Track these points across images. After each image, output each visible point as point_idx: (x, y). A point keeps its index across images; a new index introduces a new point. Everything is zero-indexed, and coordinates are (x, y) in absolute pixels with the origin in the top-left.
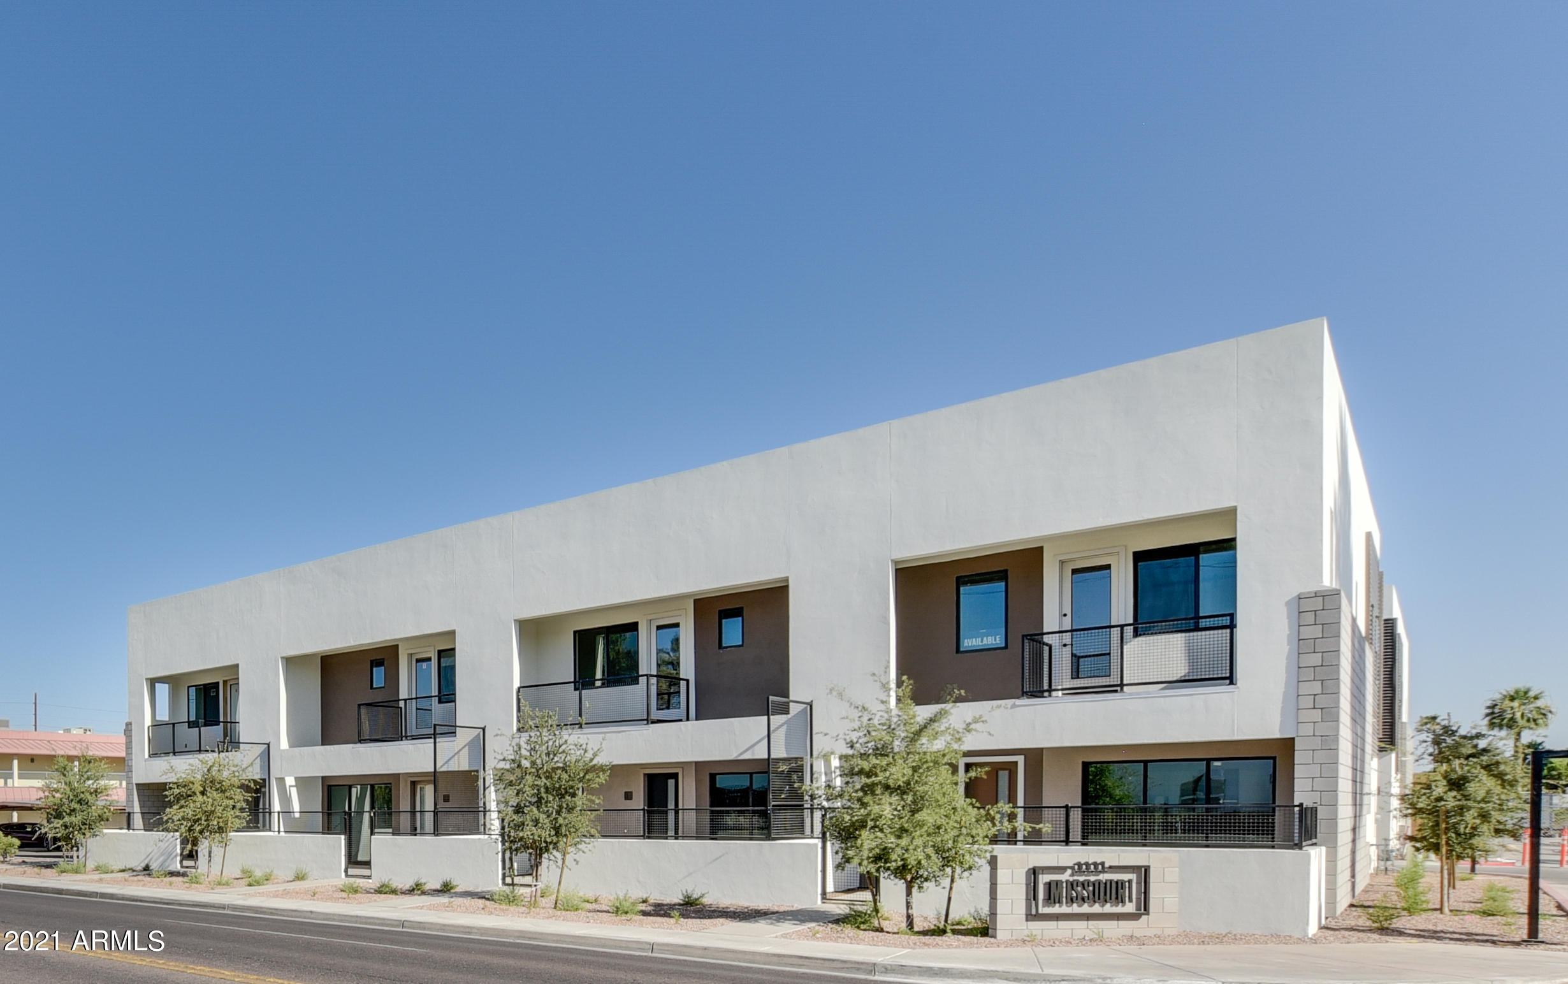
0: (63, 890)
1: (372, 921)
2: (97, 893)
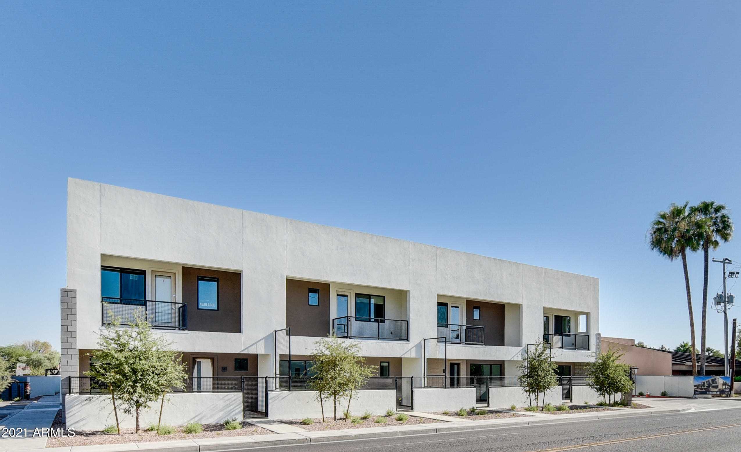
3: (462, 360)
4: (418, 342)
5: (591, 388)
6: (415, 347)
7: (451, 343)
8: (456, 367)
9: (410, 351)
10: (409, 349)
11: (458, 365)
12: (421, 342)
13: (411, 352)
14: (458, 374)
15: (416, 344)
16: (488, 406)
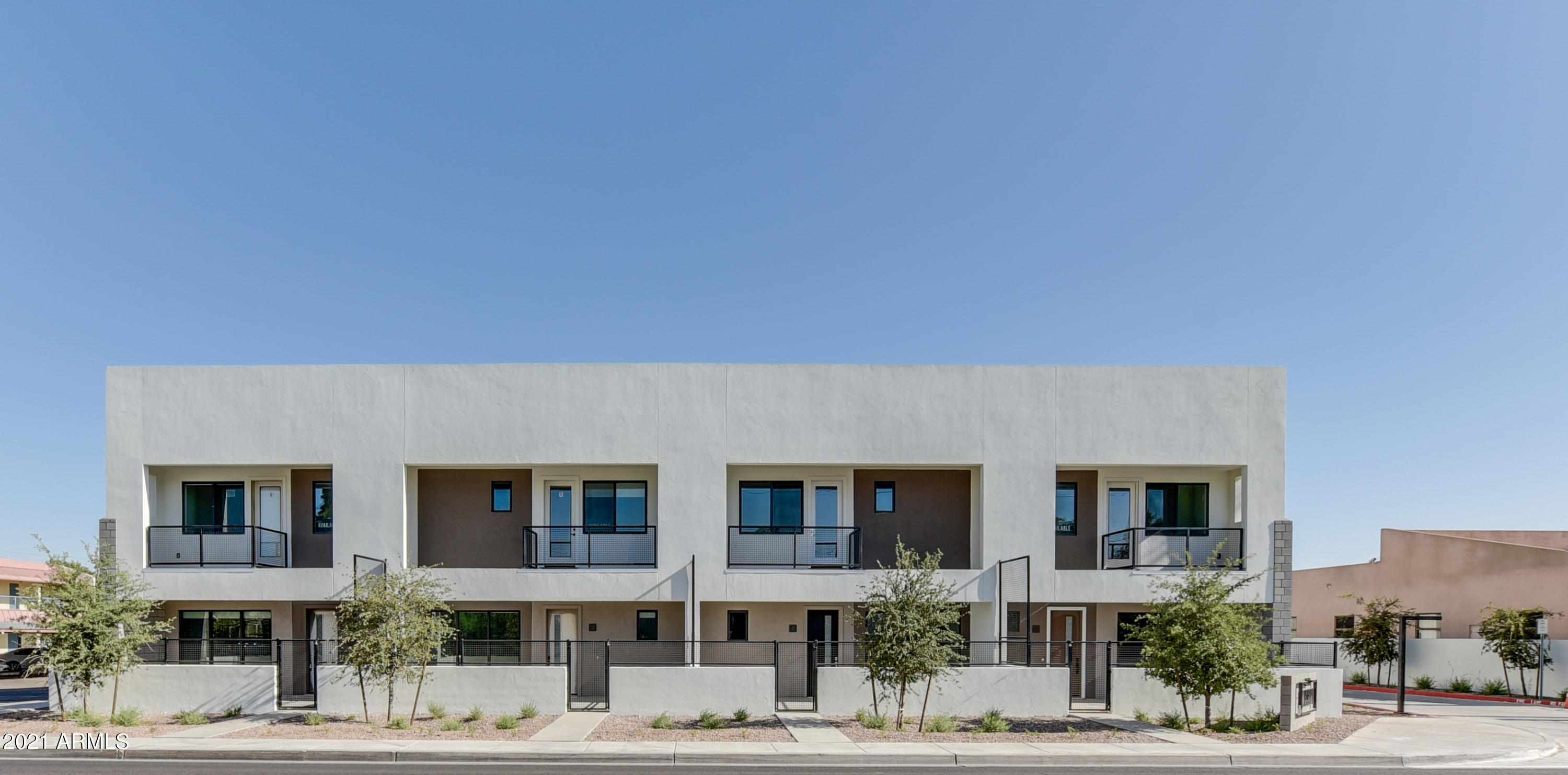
0: (301, 752)
1: (913, 759)
2: (391, 753)
3: (844, 605)
4: (680, 568)
5: (1147, 673)
6: (670, 581)
7: (810, 567)
8: (828, 620)
9: (657, 589)
10: (655, 585)
11: (834, 614)
12: (685, 567)
13: (659, 589)
14: (835, 636)
15: (673, 572)
16: (815, 709)
